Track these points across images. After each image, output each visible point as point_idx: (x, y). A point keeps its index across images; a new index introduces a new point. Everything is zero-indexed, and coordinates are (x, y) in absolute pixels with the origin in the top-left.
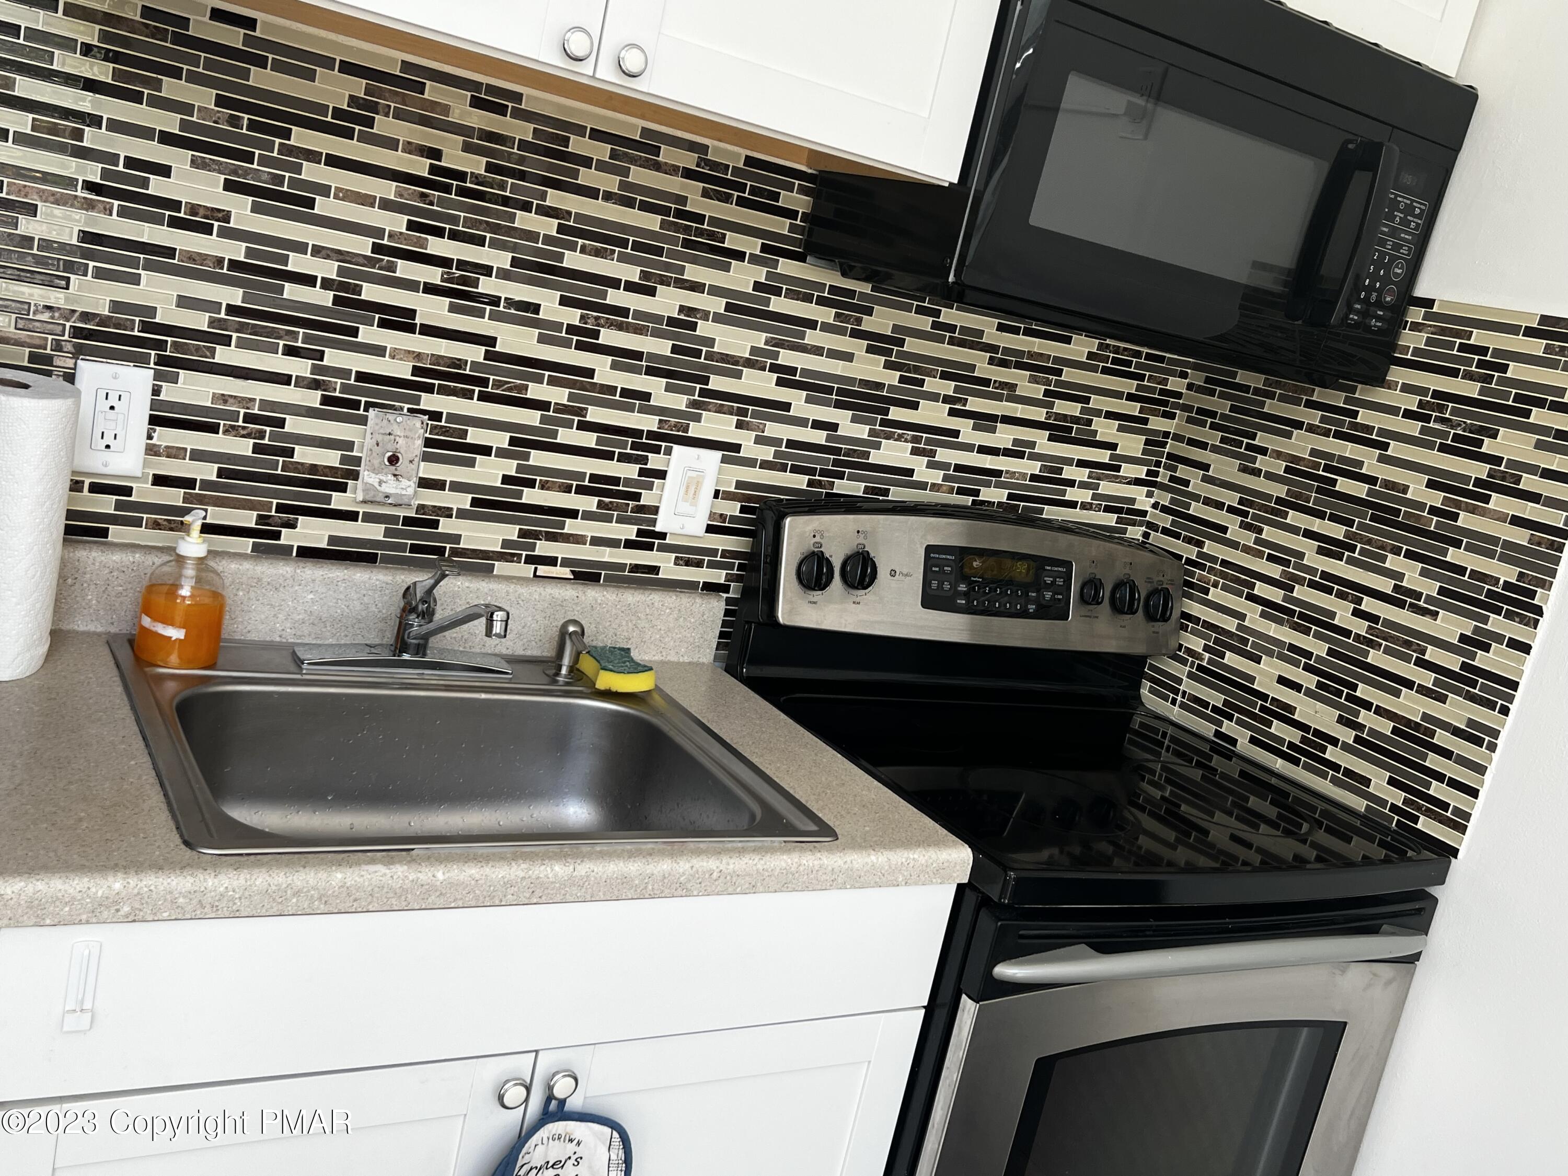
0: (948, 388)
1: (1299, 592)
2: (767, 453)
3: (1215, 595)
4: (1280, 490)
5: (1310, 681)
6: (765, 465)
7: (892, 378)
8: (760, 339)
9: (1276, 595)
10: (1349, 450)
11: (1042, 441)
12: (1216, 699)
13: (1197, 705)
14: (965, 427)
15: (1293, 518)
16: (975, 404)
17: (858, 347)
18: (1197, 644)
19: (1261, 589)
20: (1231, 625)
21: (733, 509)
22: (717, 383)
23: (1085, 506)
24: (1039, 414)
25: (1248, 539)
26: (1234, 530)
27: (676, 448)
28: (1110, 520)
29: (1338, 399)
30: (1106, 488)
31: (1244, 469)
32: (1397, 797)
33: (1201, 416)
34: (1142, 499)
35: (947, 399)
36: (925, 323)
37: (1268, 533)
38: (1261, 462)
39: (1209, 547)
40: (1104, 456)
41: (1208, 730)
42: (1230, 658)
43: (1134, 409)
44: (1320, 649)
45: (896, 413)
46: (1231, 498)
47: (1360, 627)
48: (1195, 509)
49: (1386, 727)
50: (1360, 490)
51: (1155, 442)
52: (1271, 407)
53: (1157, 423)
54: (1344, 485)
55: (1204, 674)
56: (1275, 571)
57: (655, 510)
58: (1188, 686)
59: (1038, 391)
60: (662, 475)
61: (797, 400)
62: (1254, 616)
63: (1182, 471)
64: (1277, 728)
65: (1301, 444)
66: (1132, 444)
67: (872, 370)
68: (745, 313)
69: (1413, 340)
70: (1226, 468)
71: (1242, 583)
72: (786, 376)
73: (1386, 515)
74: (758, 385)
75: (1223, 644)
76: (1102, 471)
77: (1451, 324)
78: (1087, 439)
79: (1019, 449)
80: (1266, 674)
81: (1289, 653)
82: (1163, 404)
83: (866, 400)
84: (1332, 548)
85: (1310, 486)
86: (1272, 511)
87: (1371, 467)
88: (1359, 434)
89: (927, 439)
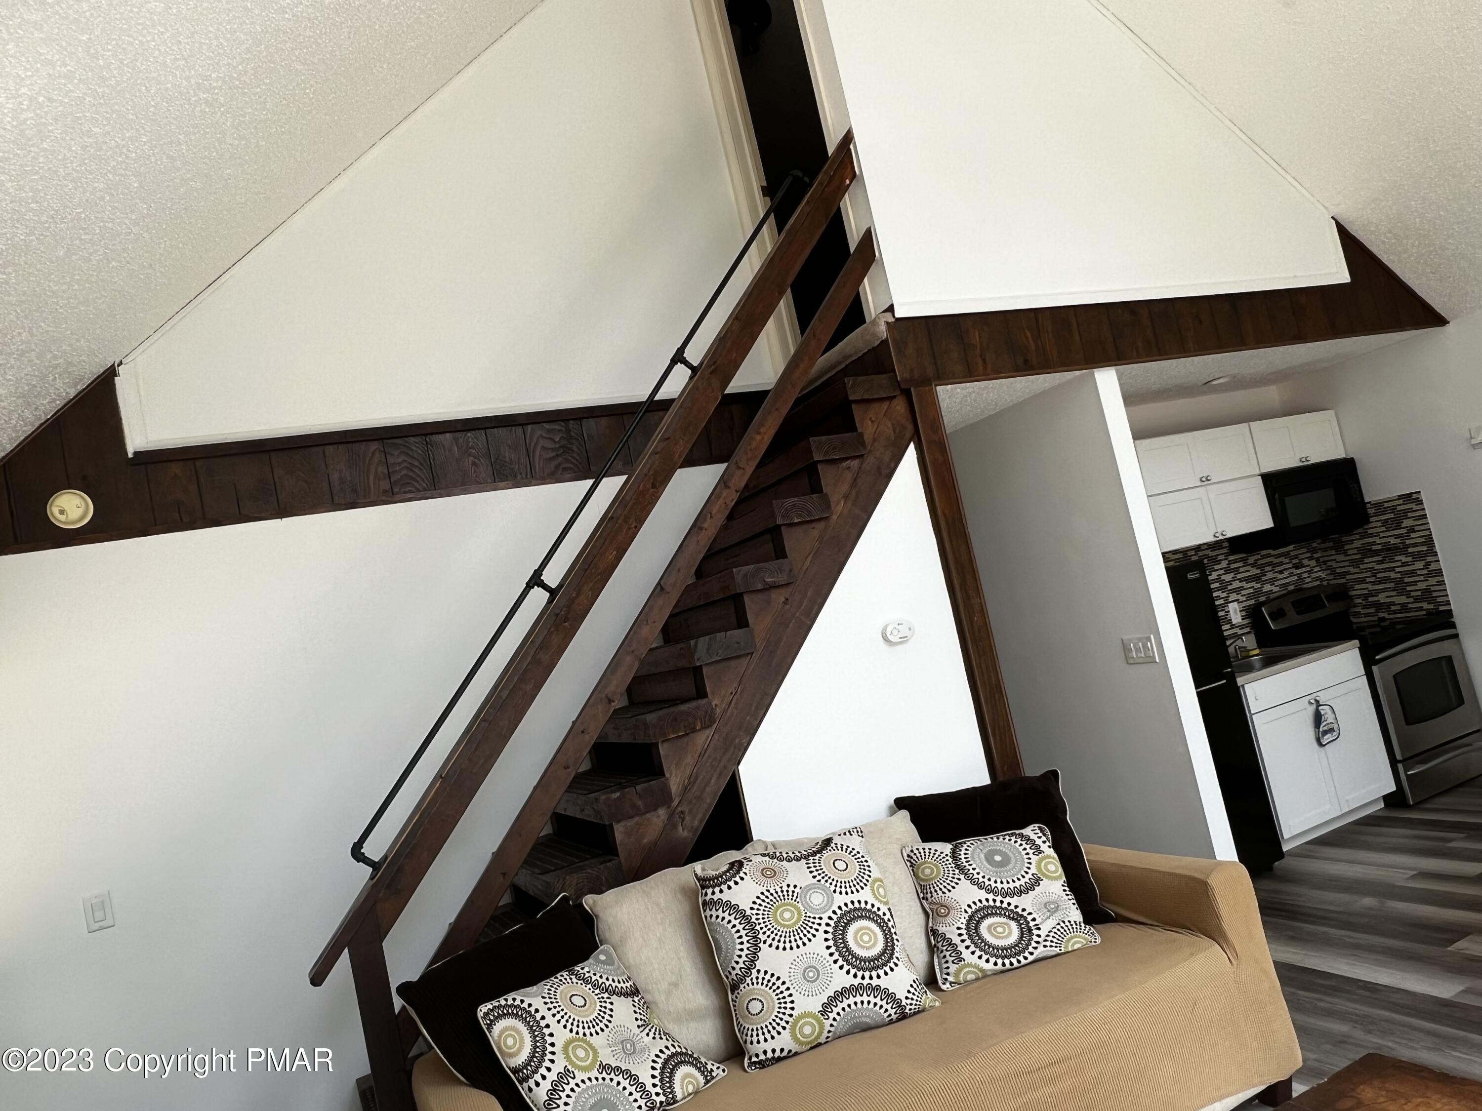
0: (1270, 568)
2: (1244, 598)
3: (1357, 587)
5: (1394, 593)
6: (1245, 601)
7: (1259, 571)
8: (1232, 575)
9: (1373, 579)
10: (1371, 540)
11: (1295, 571)
12: (1372, 610)
13: (1367, 615)
15: (1366, 560)
16: (1277, 569)
17: (1250, 568)
18: (1360, 601)
19: (1368, 580)
20: (1365, 592)
21: (1244, 613)
22: (1230, 587)
23: (1311, 582)
24: (1290, 565)
25: (1357, 570)
26: (1351, 569)
27: (1229, 605)
28: (1318, 583)
29: (1361, 530)
30: (1313, 575)
31: (1346, 556)
32: (1431, 606)
33: (1325, 550)
34: (1324, 575)
35: (1271, 571)
37: (1362, 567)
38: (1350, 552)
39: (1348, 577)
40: (1308, 569)
41: (1375, 618)
43: (1309, 555)
44: (1392, 585)
45: (1264, 578)
46: (1347, 564)
47: (1399, 576)
48: (1338, 571)
49: (1419, 593)
50: (1379, 547)
51: (1317, 560)
52: (1344, 539)
53: (1315, 556)
54: (1374, 548)
55: (1365, 607)
56: (1369, 574)
57: (1231, 620)
58: (1363, 611)
59: (1287, 560)
60: (1229, 611)
61: (1244, 584)
62: (1371, 587)
63: (1329, 564)
64: (1393, 608)
65: (1358, 544)
66: (1313, 563)
67: (1255, 571)
68: (1227, 571)
69: (1371, 511)
70: (1341, 557)
71: (1363, 581)
72: (1241, 580)
73: (1389, 549)
74: (1236, 584)
75: (1366, 597)
76: (1310, 572)
77: (1379, 505)
78: (1303, 566)
79: (1291, 575)
80: (1382, 598)
81: (1384, 590)
82: (1315, 551)
83: (1256, 578)
84: (1381, 562)
85: (1366, 552)
86: (1361, 561)
87: (1379, 541)
88: (1371, 535)
89: (1272, 581)
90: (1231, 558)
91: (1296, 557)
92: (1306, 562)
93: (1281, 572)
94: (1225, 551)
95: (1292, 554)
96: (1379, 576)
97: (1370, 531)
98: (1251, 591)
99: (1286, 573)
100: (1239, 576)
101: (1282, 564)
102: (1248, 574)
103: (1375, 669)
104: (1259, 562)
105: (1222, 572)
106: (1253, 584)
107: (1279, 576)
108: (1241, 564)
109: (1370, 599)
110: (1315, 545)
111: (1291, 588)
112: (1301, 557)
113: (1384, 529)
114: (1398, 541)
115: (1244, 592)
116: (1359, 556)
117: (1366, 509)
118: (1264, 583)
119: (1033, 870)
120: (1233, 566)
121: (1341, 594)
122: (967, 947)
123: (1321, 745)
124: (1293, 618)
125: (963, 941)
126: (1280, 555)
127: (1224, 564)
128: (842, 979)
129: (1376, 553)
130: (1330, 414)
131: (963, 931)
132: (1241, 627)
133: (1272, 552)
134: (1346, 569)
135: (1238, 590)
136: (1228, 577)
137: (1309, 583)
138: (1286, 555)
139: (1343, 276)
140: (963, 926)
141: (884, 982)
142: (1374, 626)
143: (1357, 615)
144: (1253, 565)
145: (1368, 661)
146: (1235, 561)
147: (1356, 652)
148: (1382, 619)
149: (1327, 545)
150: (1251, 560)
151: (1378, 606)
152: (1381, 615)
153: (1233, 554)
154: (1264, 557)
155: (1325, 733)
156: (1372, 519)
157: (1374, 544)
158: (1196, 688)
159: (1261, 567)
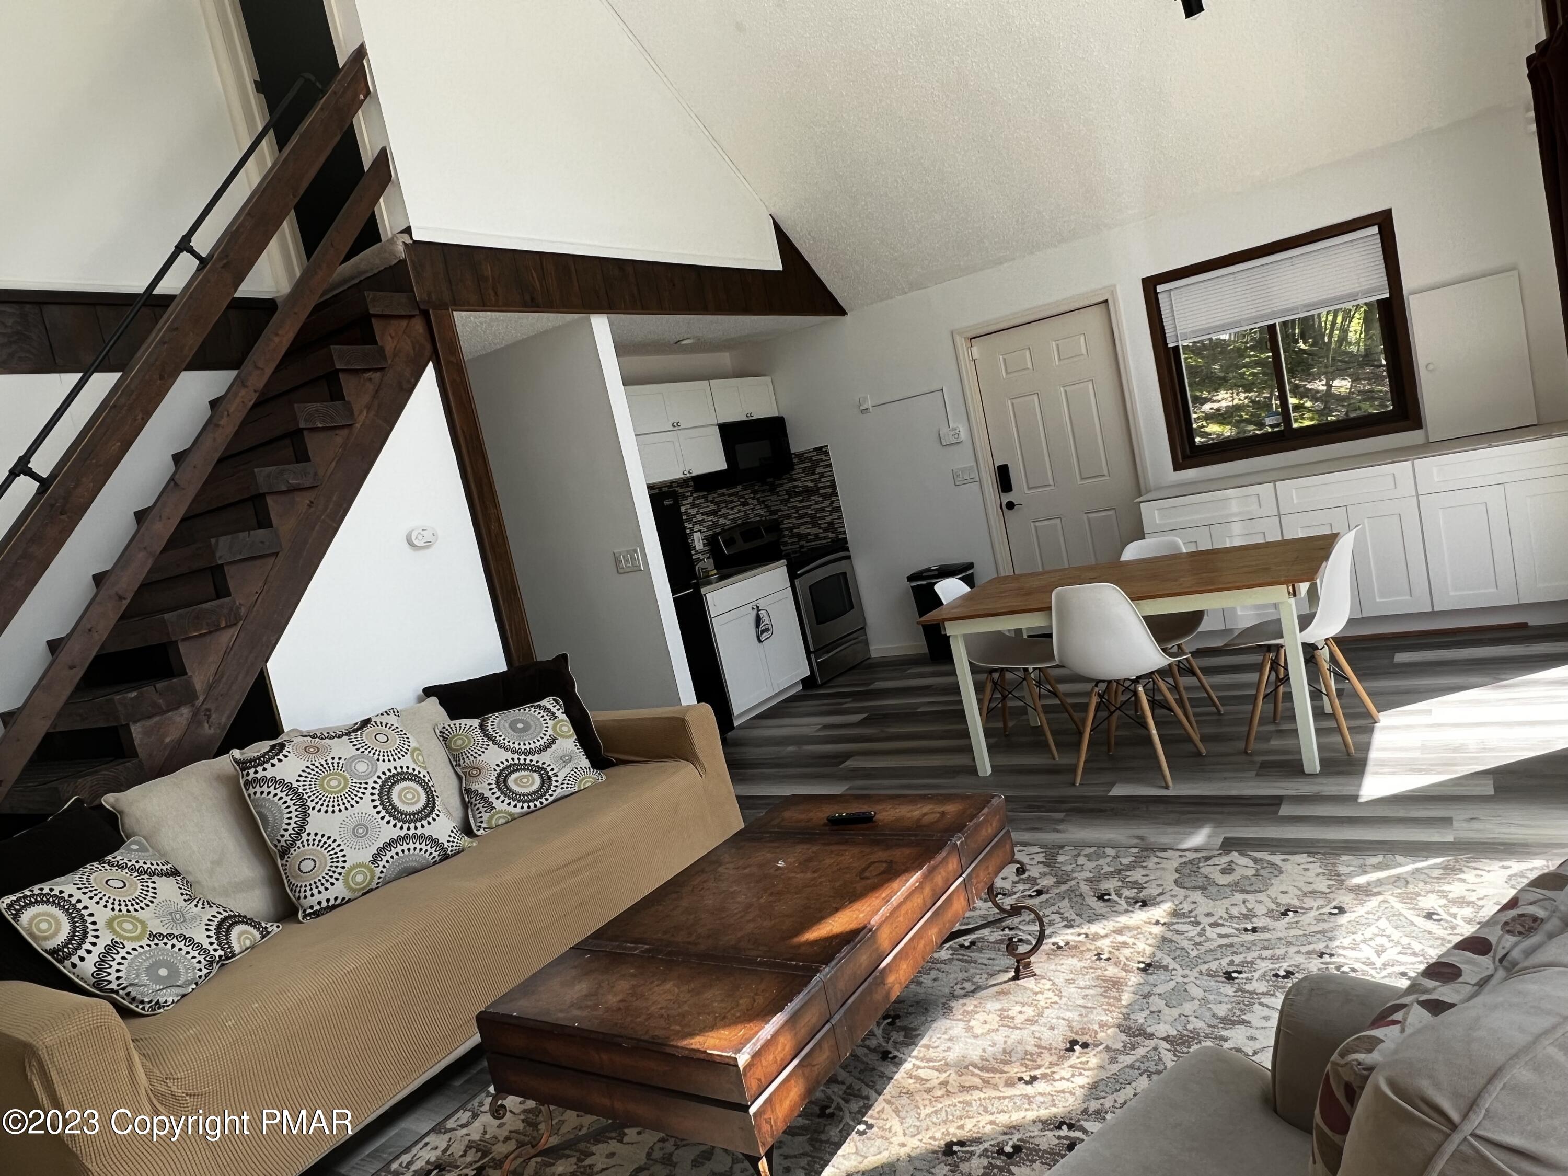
0: (724, 505)
2: (705, 529)
3: (785, 522)
5: (810, 526)
6: (706, 531)
7: (716, 507)
8: (697, 509)
9: (796, 515)
10: (795, 483)
11: (743, 509)
12: (796, 540)
13: (793, 544)
15: (792, 500)
18: (787, 532)
19: (794, 515)
20: (791, 525)
22: (694, 520)
24: (739, 503)
25: (786, 508)
26: (782, 507)
27: (694, 534)
28: (757, 519)
29: (788, 476)
31: (778, 496)
32: (834, 535)
33: (763, 491)
34: (762, 512)
35: (725, 507)
37: (789, 505)
39: (780, 514)
40: (752, 506)
43: (752, 495)
44: (809, 519)
45: (719, 513)
46: (779, 503)
47: (813, 512)
48: (773, 508)
49: (826, 525)
50: (800, 489)
51: (758, 499)
52: (777, 483)
53: (757, 496)
54: (797, 490)
55: (791, 537)
56: (794, 511)
57: (695, 547)
58: (790, 541)
59: (737, 499)
60: (693, 540)
61: (706, 518)
62: (795, 521)
63: (766, 503)
64: (809, 537)
65: (786, 487)
66: (755, 502)
67: (713, 507)
68: (693, 506)
69: (795, 460)
70: (774, 498)
71: (789, 516)
72: (703, 514)
73: (807, 491)
74: (699, 517)
75: (791, 529)
76: (753, 509)
77: (800, 455)
78: (748, 504)
79: (739, 511)
80: (802, 530)
81: (803, 524)
82: (755, 492)
83: (714, 513)
84: (801, 502)
85: (792, 493)
86: (788, 500)
87: (800, 484)
88: (795, 480)
89: (725, 516)
90: (695, 495)
91: (743, 497)
92: (750, 501)
93: (732, 509)
94: (691, 489)
95: (740, 494)
96: (800, 512)
97: (794, 477)
98: (710, 523)
99: (736, 510)
100: (702, 511)
101: (732, 502)
102: (708, 509)
103: (797, 581)
104: (717, 500)
105: (689, 506)
106: (712, 518)
107: (731, 512)
108: (703, 500)
109: (795, 531)
110: (756, 487)
111: (740, 521)
112: (747, 496)
113: (803, 475)
114: (813, 484)
115: (705, 524)
116: (787, 497)
117: (792, 459)
118: (720, 516)
119: (550, 732)
120: (697, 502)
121: (774, 527)
122: (498, 798)
123: (760, 641)
124: (741, 545)
125: (493, 794)
126: (730, 495)
127: (690, 500)
128: (389, 832)
129: (799, 494)
130: (768, 379)
131: (494, 786)
132: (703, 553)
133: (724, 491)
134: (778, 507)
135: (701, 522)
136: (693, 511)
137: (753, 518)
138: (736, 494)
139: (779, 266)
140: (494, 782)
141: (427, 831)
142: (795, 552)
143: (786, 544)
144: (712, 502)
145: (792, 576)
146: (698, 498)
147: (785, 568)
148: (802, 547)
149: (765, 487)
150: (710, 498)
151: (801, 537)
152: (801, 543)
153: (696, 491)
154: (720, 495)
155: (763, 632)
156: (796, 467)
157: (797, 486)
158: (674, 593)
159: (717, 504)
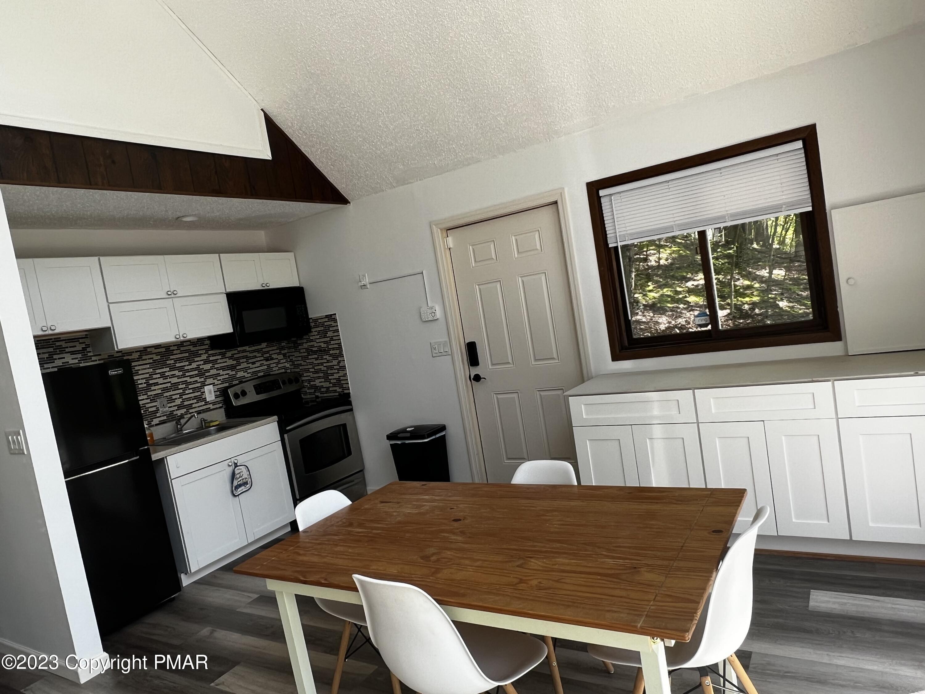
0: (245, 360)
1: (316, 368)
2: (220, 382)
3: (305, 375)
4: (306, 354)
5: (323, 380)
6: (220, 384)
7: (235, 362)
8: (211, 365)
9: (313, 370)
10: (312, 343)
11: (265, 363)
12: (313, 391)
14: (250, 365)
15: (310, 357)
16: (250, 361)
17: (227, 360)
18: (306, 384)
19: (311, 370)
20: (309, 378)
21: (218, 393)
22: (207, 374)
23: (278, 370)
24: (262, 358)
25: (305, 363)
26: (303, 363)
27: (205, 387)
28: (283, 371)
29: (307, 337)
30: (279, 366)
31: (300, 353)
32: (341, 390)
33: (289, 348)
34: (288, 365)
35: (245, 362)
36: (236, 352)
37: (308, 361)
38: (302, 351)
39: (301, 368)
40: (277, 361)
41: (314, 396)
42: (312, 383)
43: (278, 351)
44: (322, 375)
45: (238, 368)
46: (300, 359)
47: (325, 369)
48: (296, 363)
49: (335, 381)
50: (315, 349)
51: (284, 355)
52: (299, 342)
53: (283, 352)
55: (309, 388)
56: (311, 367)
57: (206, 398)
59: (260, 355)
60: (204, 392)
61: (221, 372)
62: (312, 375)
63: (291, 358)
64: (322, 390)
65: (305, 346)
66: (281, 357)
67: (230, 362)
68: (206, 362)
69: (312, 324)
70: (297, 354)
71: (307, 371)
72: (217, 369)
73: (321, 351)
74: (213, 372)
75: (309, 381)
76: (278, 363)
77: (316, 320)
78: (272, 359)
79: (261, 365)
80: (317, 383)
81: (319, 378)
82: (283, 348)
83: (232, 367)
84: (317, 359)
85: (310, 351)
86: (306, 358)
87: (316, 345)
88: (312, 341)
89: (245, 370)
91: (268, 352)
93: (253, 363)
94: (207, 347)
97: (311, 338)
98: (227, 376)
99: (258, 364)
100: (216, 366)
101: (255, 357)
102: (225, 364)
103: (286, 436)
104: (235, 356)
105: (202, 362)
106: (229, 372)
108: (220, 357)
110: (283, 344)
111: (261, 374)
112: (271, 352)
113: (318, 337)
114: (325, 345)
115: (219, 378)
117: (309, 323)
118: (241, 370)
120: (211, 359)
121: (296, 378)
123: (234, 496)
126: (254, 351)
127: (204, 357)
129: (315, 352)
130: (291, 255)
133: (247, 348)
134: (299, 362)
135: (215, 376)
136: (208, 367)
137: (276, 370)
138: (258, 351)
139: (266, 154)
142: (312, 401)
143: (306, 393)
144: (230, 358)
145: (282, 431)
146: (214, 355)
147: (276, 424)
148: (317, 397)
149: (290, 345)
150: (229, 354)
151: (316, 388)
152: (317, 394)
153: (212, 349)
154: (239, 352)
155: (239, 486)
156: (313, 330)
157: (313, 346)
159: (237, 359)
